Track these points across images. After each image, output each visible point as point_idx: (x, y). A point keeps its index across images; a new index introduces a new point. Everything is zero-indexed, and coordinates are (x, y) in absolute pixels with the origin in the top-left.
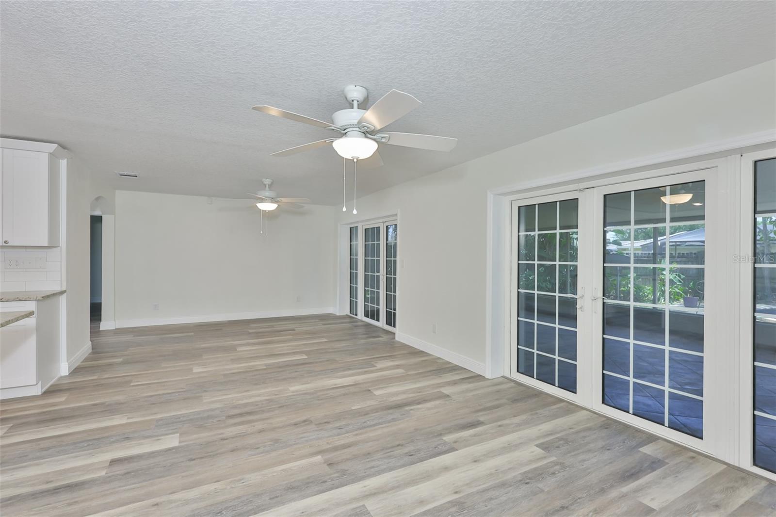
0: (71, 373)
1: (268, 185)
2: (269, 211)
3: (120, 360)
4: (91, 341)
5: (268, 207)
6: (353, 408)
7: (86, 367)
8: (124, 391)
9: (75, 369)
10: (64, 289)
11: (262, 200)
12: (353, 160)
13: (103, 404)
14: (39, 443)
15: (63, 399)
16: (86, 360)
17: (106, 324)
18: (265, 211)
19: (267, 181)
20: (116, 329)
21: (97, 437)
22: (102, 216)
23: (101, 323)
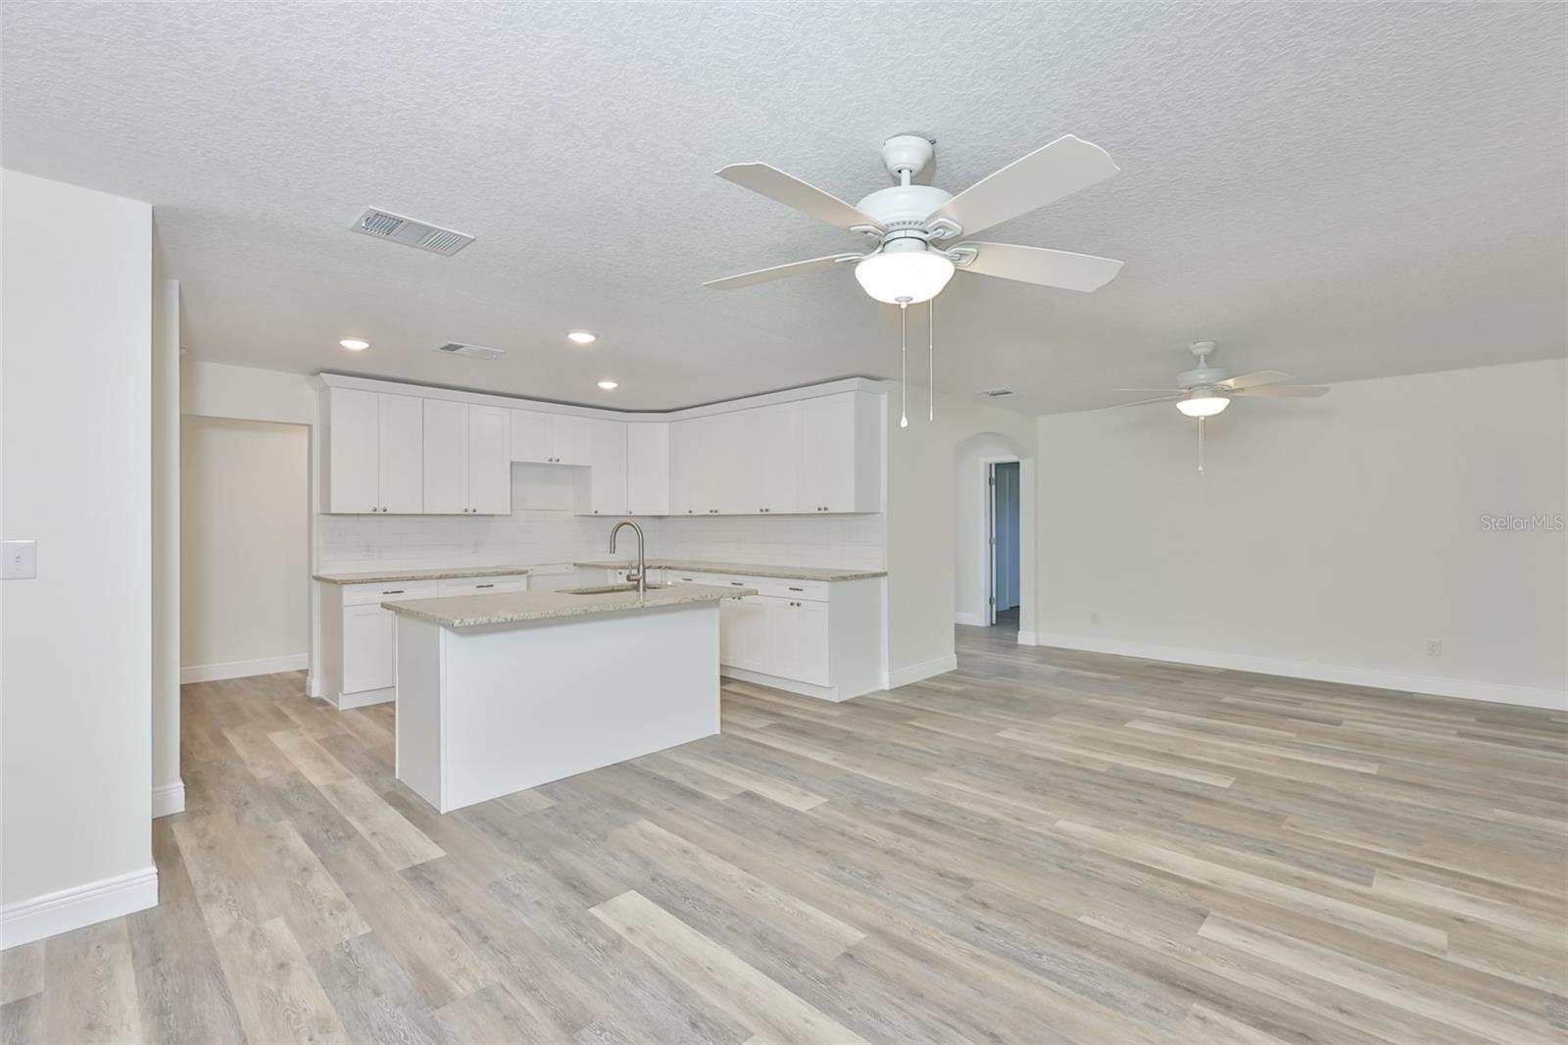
1: (1205, 355)
2: (1206, 417)
3: (957, 688)
4: (956, 653)
5: (1201, 407)
6: (1084, 919)
7: (933, 690)
10: (884, 571)
11: (1190, 392)
12: (899, 305)
16: (937, 678)
17: (1026, 637)
18: (1198, 418)
19: (1201, 348)
20: (1038, 646)
22: (1018, 463)
23: (1020, 632)
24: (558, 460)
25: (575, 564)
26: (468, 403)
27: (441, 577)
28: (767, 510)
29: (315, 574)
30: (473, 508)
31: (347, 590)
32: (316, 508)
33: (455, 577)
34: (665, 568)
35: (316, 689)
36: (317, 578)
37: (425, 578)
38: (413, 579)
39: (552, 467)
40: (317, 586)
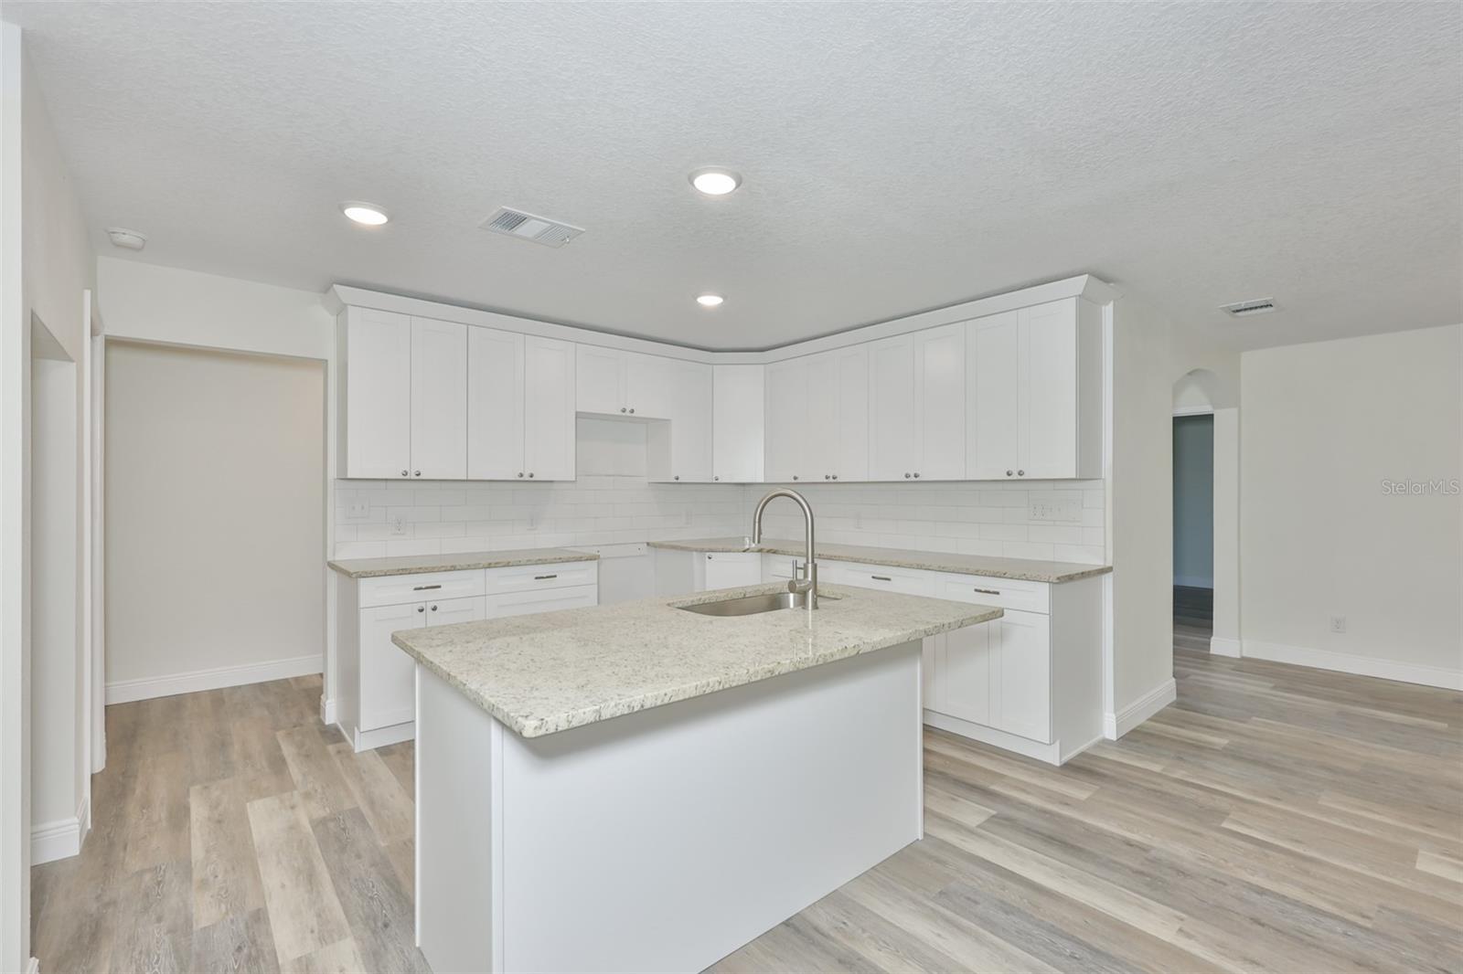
0: (1122, 738)
3: (1220, 741)
4: (1174, 674)
7: (1152, 735)
8: (1200, 835)
9: (1134, 731)
10: (1109, 564)
13: (1144, 850)
14: (1008, 883)
15: (1083, 795)
16: (1158, 718)
17: (1223, 643)
20: (1243, 659)
21: (1098, 943)
22: (1212, 415)
23: (1213, 638)
24: (632, 411)
25: (648, 544)
26: (525, 334)
27: (489, 566)
28: (916, 476)
29: (330, 558)
30: (530, 472)
31: (364, 584)
32: (332, 473)
33: (508, 565)
34: (768, 551)
35: (331, 713)
36: (332, 566)
37: (469, 568)
38: (453, 568)
39: (626, 420)
40: (333, 578)
